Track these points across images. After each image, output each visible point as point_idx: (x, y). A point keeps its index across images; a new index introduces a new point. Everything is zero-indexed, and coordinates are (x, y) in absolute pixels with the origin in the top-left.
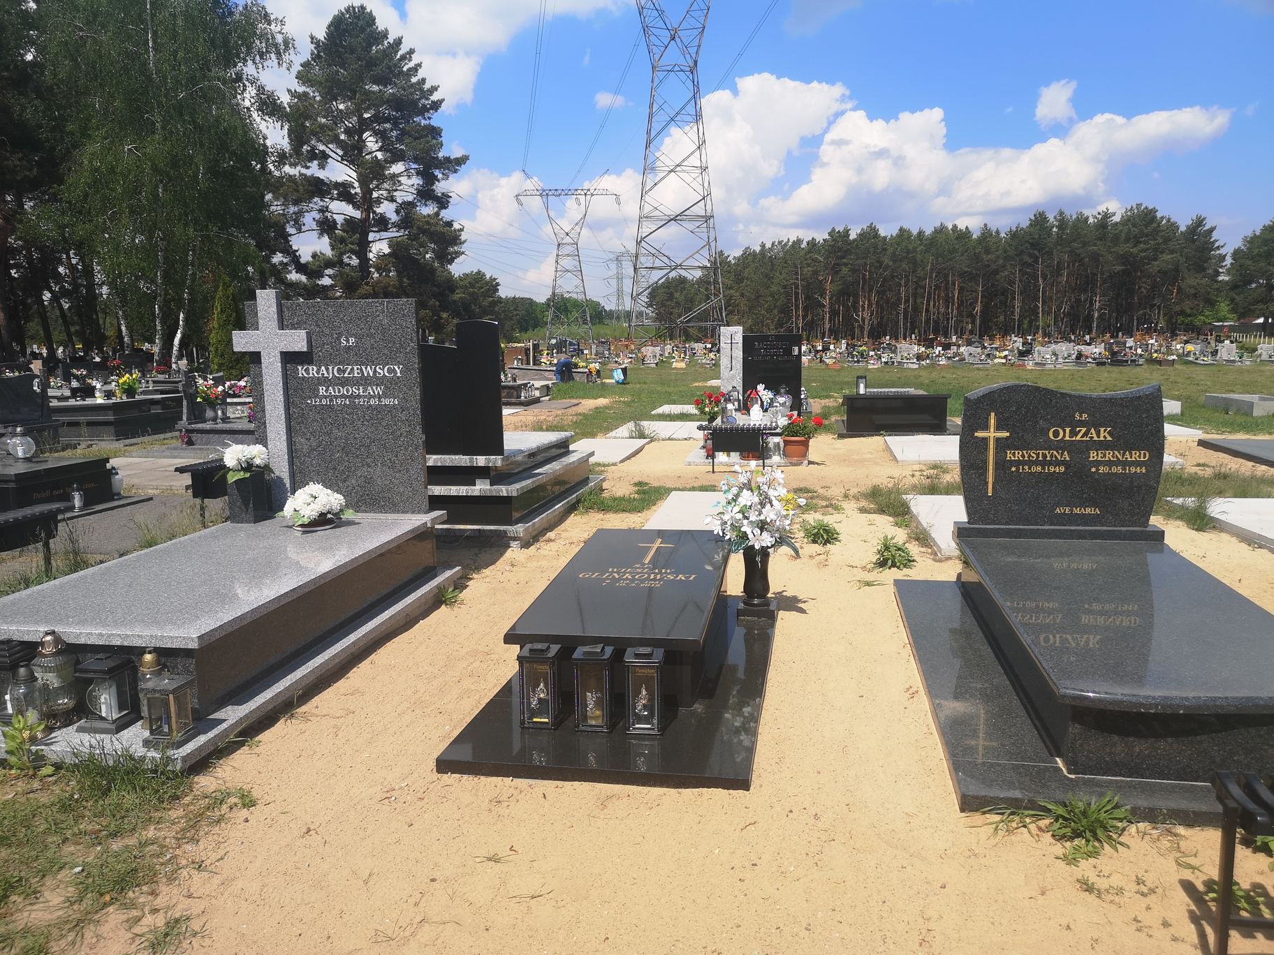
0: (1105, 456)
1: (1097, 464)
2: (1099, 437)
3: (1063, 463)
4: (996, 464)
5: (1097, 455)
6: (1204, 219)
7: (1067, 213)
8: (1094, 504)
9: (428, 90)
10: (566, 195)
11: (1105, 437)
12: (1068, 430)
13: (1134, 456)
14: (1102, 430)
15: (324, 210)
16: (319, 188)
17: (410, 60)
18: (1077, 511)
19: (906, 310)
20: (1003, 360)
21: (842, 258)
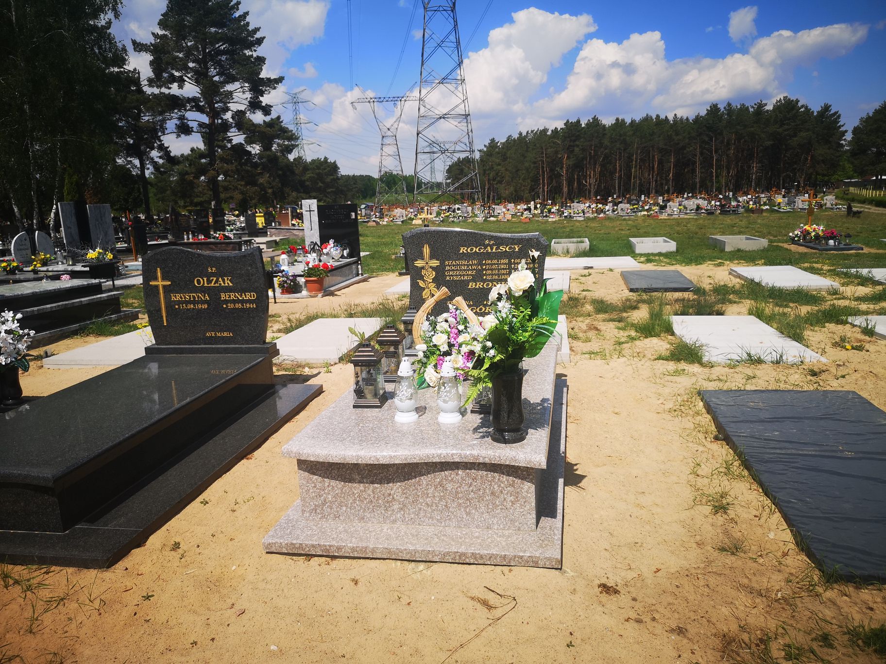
0: (230, 297)
1: (226, 302)
2: (225, 284)
3: (205, 302)
4: (166, 303)
5: (225, 296)
6: (830, 106)
7: (734, 105)
8: (228, 330)
9: (252, 30)
10: (387, 101)
11: (228, 284)
12: (205, 279)
13: (248, 296)
14: (226, 278)
15: (182, 118)
16: (176, 103)
17: (238, 9)
18: (219, 334)
19: (620, 177)
20: (645, 213)
21: (575, 141)
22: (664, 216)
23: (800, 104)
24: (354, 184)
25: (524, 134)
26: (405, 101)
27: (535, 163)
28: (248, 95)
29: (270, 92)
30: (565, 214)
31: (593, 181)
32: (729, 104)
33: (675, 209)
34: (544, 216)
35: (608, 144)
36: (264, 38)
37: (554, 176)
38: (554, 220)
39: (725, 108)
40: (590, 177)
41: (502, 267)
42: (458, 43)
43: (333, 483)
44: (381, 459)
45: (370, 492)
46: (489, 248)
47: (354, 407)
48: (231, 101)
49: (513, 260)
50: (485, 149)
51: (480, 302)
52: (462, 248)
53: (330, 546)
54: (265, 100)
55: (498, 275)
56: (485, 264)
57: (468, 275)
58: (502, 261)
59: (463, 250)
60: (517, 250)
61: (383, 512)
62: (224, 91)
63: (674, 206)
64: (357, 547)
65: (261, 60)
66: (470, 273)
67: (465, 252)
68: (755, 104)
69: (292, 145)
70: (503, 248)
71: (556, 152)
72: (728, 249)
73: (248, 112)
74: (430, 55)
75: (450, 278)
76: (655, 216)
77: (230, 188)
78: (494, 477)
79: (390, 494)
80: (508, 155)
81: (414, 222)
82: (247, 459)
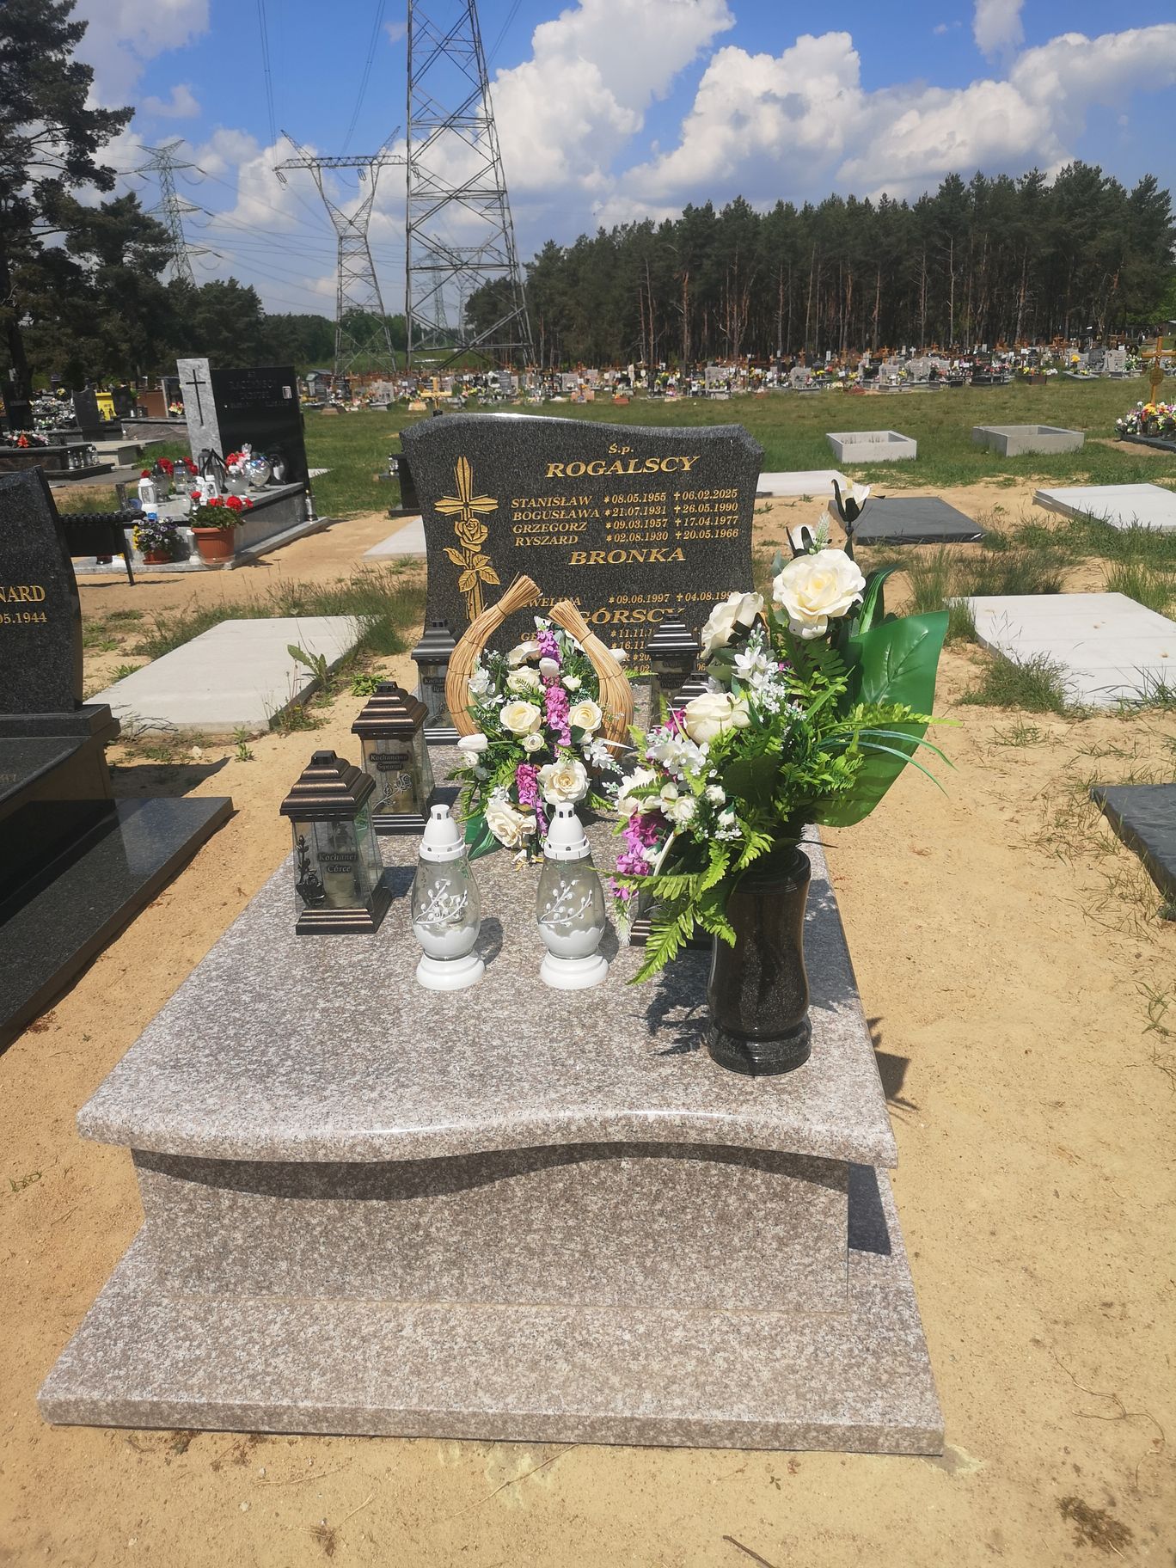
7: (988, 178)
9: (60, 7)
10: (344, 165)
13: (23, 594)
19: (786, 316)
20: (840, 384)
21: (702, 246)
22: (873, 390)
23: (1102, 177)
24: (292, 333)
25: (609, 231)
26: (380, 164)
27: (630, 290)
28: (63, 147)
29: (107, 141)
30: (694, 389)
31: (736, 324)
32: (980, 177)
33: (893, 377)
34: (655, 394)
35: (764, 253)
36: (85, 24)
37: (667, 316)
38: (674, 400)
39: (972, 183)
40: (732, 318)
41: (652, 511)
42: (478, 42)
43: (245, 1199)
44: (386, 1148)
45: (356, 1220)
46: (618, 463)
47: (300, 930)
48: (30, 160)
49: (677, 495)
50: (537, 263)
51: (600, 599)
52: (552, 466)
53: (244, 1408)
54: (100, 157)
55: (643, 532)
56: (611, 506)
57: (568, 533)
58: (652, 497)
59: (554, 470)
60: (687, 468)
61: (400, 1271)
62: (13, 138)
63: (892, 370)
64: (326, 1410)
65: (83, 73)
66: (573, 527)
67: (560, 475)
68: (1026, 177)
69: (163, 254)
70: (652, 465)
71: (670, 269)
72: (1011, 451)
73: (67, 184)
74: (424, 69)
75: (525, 542)
76: (856, 390)
77: (48, 343)
78: (727, 1176)
79: (417, 1227)
80: (581, 274)
81: (411, 406)
82: (37, 1030)
